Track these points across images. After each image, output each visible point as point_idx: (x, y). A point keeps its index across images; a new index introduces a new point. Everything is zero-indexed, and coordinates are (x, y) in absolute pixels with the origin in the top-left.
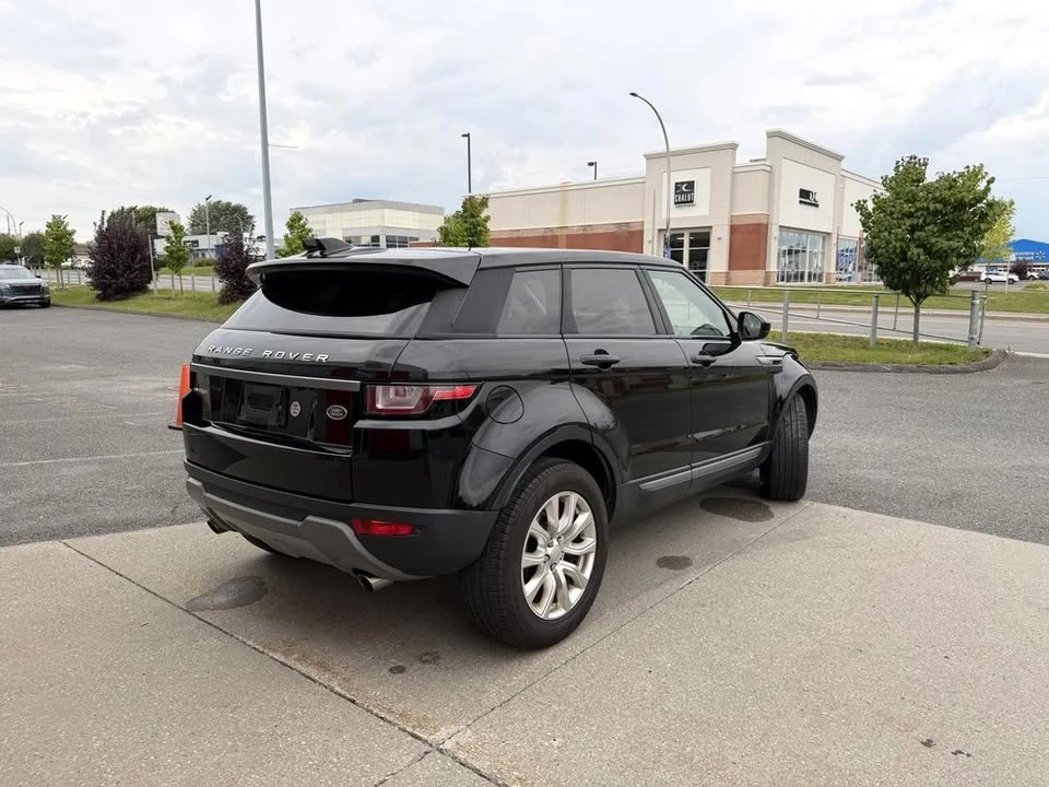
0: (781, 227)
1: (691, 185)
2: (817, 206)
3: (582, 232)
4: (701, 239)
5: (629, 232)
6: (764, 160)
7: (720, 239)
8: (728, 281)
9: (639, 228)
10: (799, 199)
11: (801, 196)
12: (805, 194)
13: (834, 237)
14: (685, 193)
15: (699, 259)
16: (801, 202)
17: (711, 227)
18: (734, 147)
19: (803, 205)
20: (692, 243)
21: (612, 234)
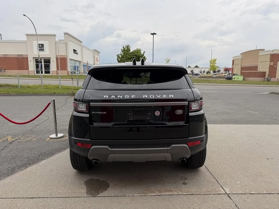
0: (70, 59)
1: (42, 45)
2: (77, 54)
3: (4, 57)
4: (47, 62)
5: (23, 58)
6: (64, 40)
7: (53, 61)
8: (57, 73)
9: (26, 57)
10: (73, 52)
11: (74, 51)
12: (75, 51)
13: (82, 62)
14: (41, 47)
15: (47, 67)
16: (74, 53)
17: (50, 58)
18: (55, 35)
19: (74, 54)
20: (45, 62)
21: (16, 58)
